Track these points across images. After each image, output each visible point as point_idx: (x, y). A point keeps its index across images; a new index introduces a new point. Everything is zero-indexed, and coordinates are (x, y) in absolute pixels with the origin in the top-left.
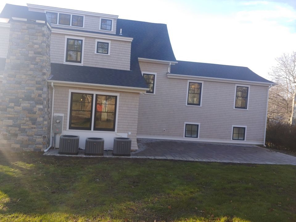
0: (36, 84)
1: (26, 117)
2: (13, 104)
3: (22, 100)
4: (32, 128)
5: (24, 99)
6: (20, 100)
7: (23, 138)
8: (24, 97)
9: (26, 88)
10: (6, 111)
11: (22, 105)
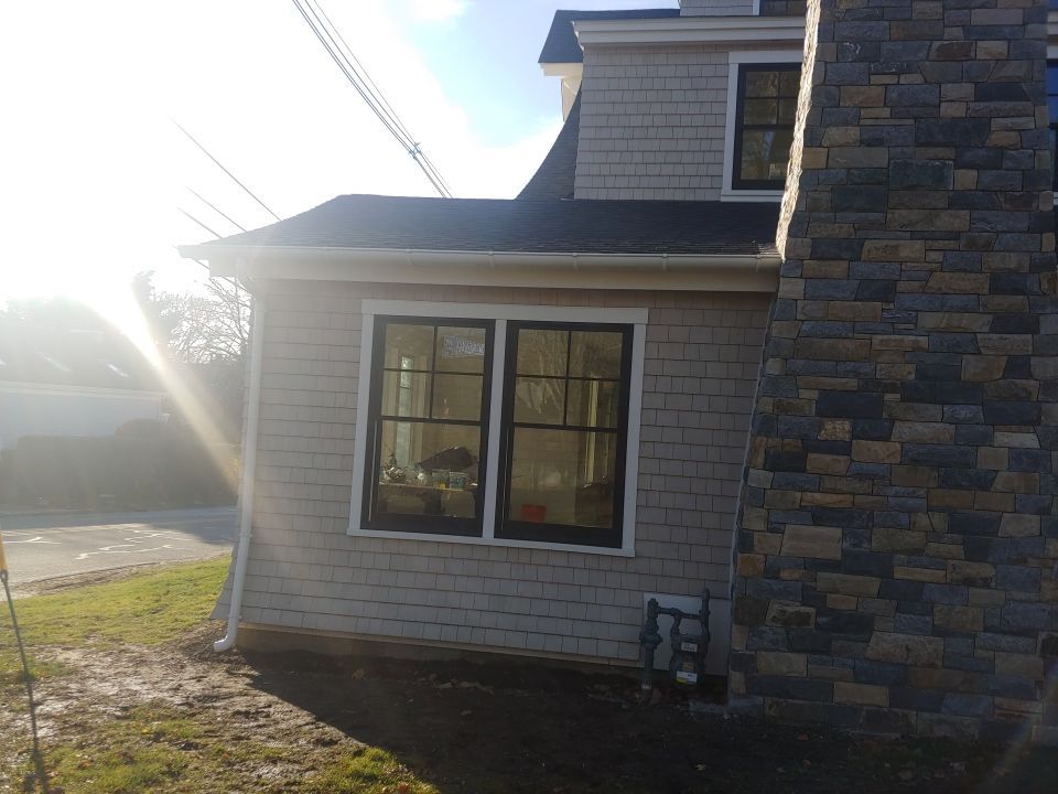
0: (994, 290)
1: (930, 509)
2: (847, 425)
3: (903, 400)
4: (969, 582)
5: (911, 394)
6: (888, 397)
7: (908, 649)
8: (912, 377)
9: (929, 320)
10: (804, 470)
11: (903, 430)
